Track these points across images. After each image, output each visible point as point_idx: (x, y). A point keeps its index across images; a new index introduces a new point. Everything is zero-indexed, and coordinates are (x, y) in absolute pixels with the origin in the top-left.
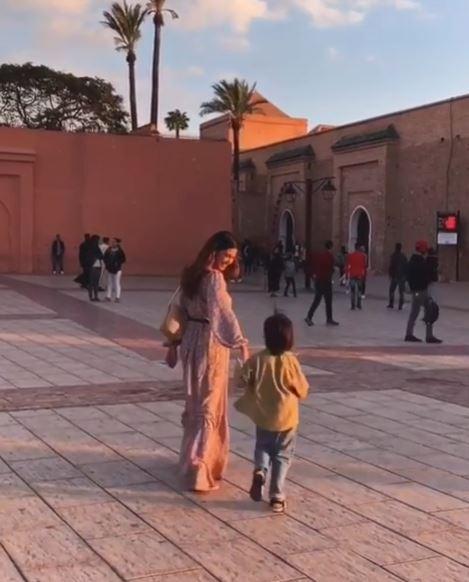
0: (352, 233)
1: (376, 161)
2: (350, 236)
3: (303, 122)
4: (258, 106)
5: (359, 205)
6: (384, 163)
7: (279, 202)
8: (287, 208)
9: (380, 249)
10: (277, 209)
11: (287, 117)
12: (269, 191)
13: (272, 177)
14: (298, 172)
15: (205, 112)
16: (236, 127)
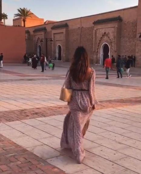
0: (57, 51)
1: (63, 32)
2: (57, 52)
3: (43, 20)
4: (30, 15)
5: (58, 44)
6: (65, 33)
7: (37, 42)
8: (39, 44)
9: (64, 55)
10: (37, 44)
11: (38, 18)
12: (34, 39)
13: (35, 35)
14: (42, 34)
15: (15, 16)
16: (24, 21)
